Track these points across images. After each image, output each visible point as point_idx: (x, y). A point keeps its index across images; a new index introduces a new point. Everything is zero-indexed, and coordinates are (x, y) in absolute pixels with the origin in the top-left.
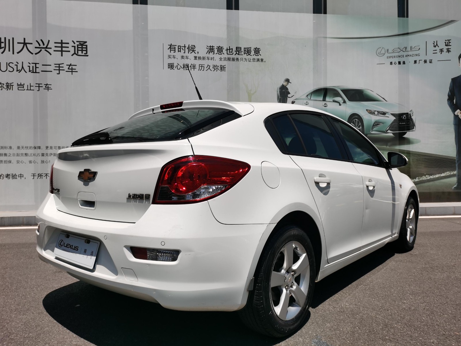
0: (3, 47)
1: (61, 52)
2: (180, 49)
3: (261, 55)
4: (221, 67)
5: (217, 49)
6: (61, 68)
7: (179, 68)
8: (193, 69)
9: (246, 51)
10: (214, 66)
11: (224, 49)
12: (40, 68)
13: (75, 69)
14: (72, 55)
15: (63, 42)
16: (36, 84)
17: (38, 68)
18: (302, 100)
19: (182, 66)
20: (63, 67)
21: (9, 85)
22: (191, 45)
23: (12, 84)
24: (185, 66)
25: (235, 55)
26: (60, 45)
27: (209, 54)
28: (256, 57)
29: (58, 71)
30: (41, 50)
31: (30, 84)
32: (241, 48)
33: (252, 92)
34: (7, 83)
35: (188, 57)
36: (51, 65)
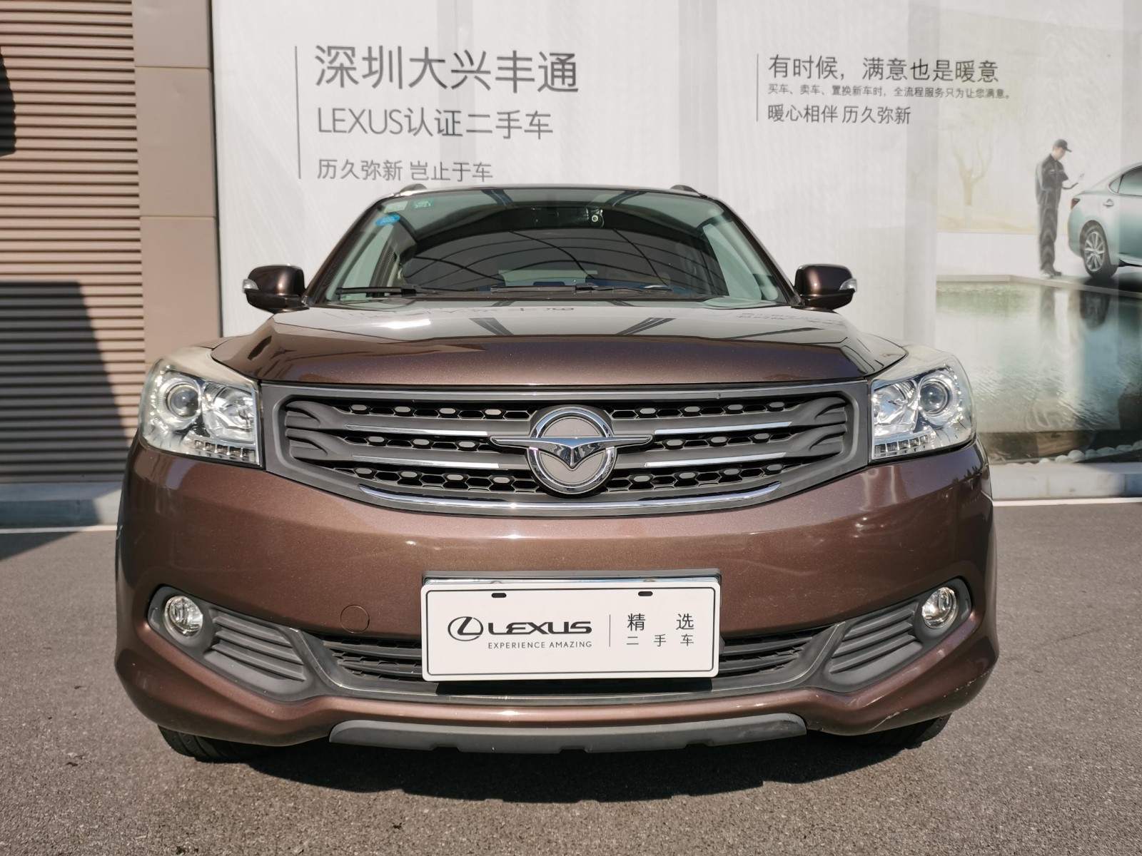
0: (376, 72)
1: (511, 83)
2: (799, 67)
3: (997, 80)
4: (900, 111)
5: (889, 67)
6: (512, 124)
7: (794, 117)
8: (828, 120)
9: (962, 69)
10: (881, 110)
11: (905, 65)
12: (465, 123)
13: (547, 125)
14: (540, 90)
15: (518, 55)
16: (455, 164)
17: (459, 122)
18: (1096, 197)
19: (804, 113)
20: (518, 120)
21: (391, 167)
22: (827, 58)
23: (398, 165)
24: (810, 111)
25: (935, 80)
26: (510, 64)
27: (870, 78)
28: (985, 86)
29: (507, 130)
30: (466, 77)
31: (441, 163)
32: (948, 62)
33: (973, 177)
34: (388, 162)
35: (817, 88)
36: (488, 116)
